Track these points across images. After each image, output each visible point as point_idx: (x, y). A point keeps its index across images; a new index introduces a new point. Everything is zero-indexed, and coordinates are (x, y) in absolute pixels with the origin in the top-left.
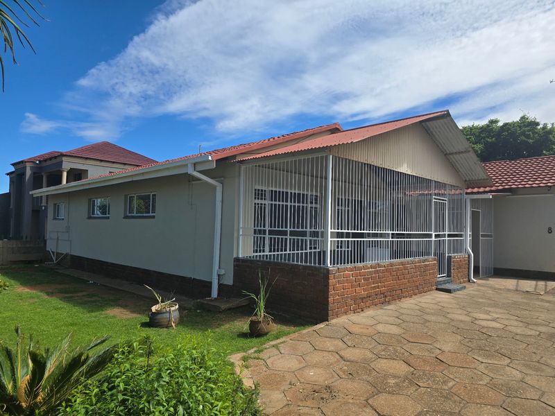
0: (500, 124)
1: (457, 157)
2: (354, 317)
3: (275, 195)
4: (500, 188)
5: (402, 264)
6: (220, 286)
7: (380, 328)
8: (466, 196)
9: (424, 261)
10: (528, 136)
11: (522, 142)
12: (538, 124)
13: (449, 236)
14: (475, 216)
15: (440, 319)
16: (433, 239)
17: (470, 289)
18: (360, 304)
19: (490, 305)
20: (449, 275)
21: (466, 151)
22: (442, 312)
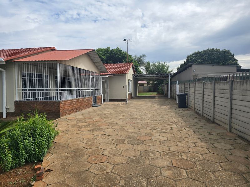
0: (111, 49)
1: (98, 63)
2: (69, 116)
4: (110, 73)
5: (82, 98)
7: (77, 117)
8: (100, 76)
9: (89, 97)
10: (119, 55)
11: (117, 57)
12: (122, 51)
13: (96, 89)
14: (103, 82)
15: (94, 113)
16: (91, 90)
17: (102, 106)
18: (70, 112)
19: (107, 109)
20: (96, 102)
21: (100, 62)
22: (94, 111)
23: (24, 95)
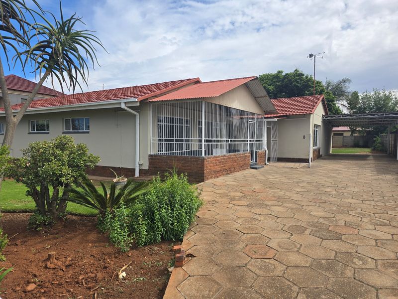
0: (284, 74)
1: (261, 99)
2: (215, 180)
3: (169, 120)
4: (281, 115)
5: (235, 155)
6: (141, 170)
7: (228, 183)
8: (265, 120)
9: (245, 154)
10: (298, 82)
11: (295, 86)
12: (303, 75)
13: (256, 141)
14: (269, 129)
15: (253, 179)
16: (249, 142)
17: (266, 167)
18: (217, 174)
19: (274, 173)
20: (256, 161)
21: (265, 96)
22: (254, 176)
23: (160, 147)
